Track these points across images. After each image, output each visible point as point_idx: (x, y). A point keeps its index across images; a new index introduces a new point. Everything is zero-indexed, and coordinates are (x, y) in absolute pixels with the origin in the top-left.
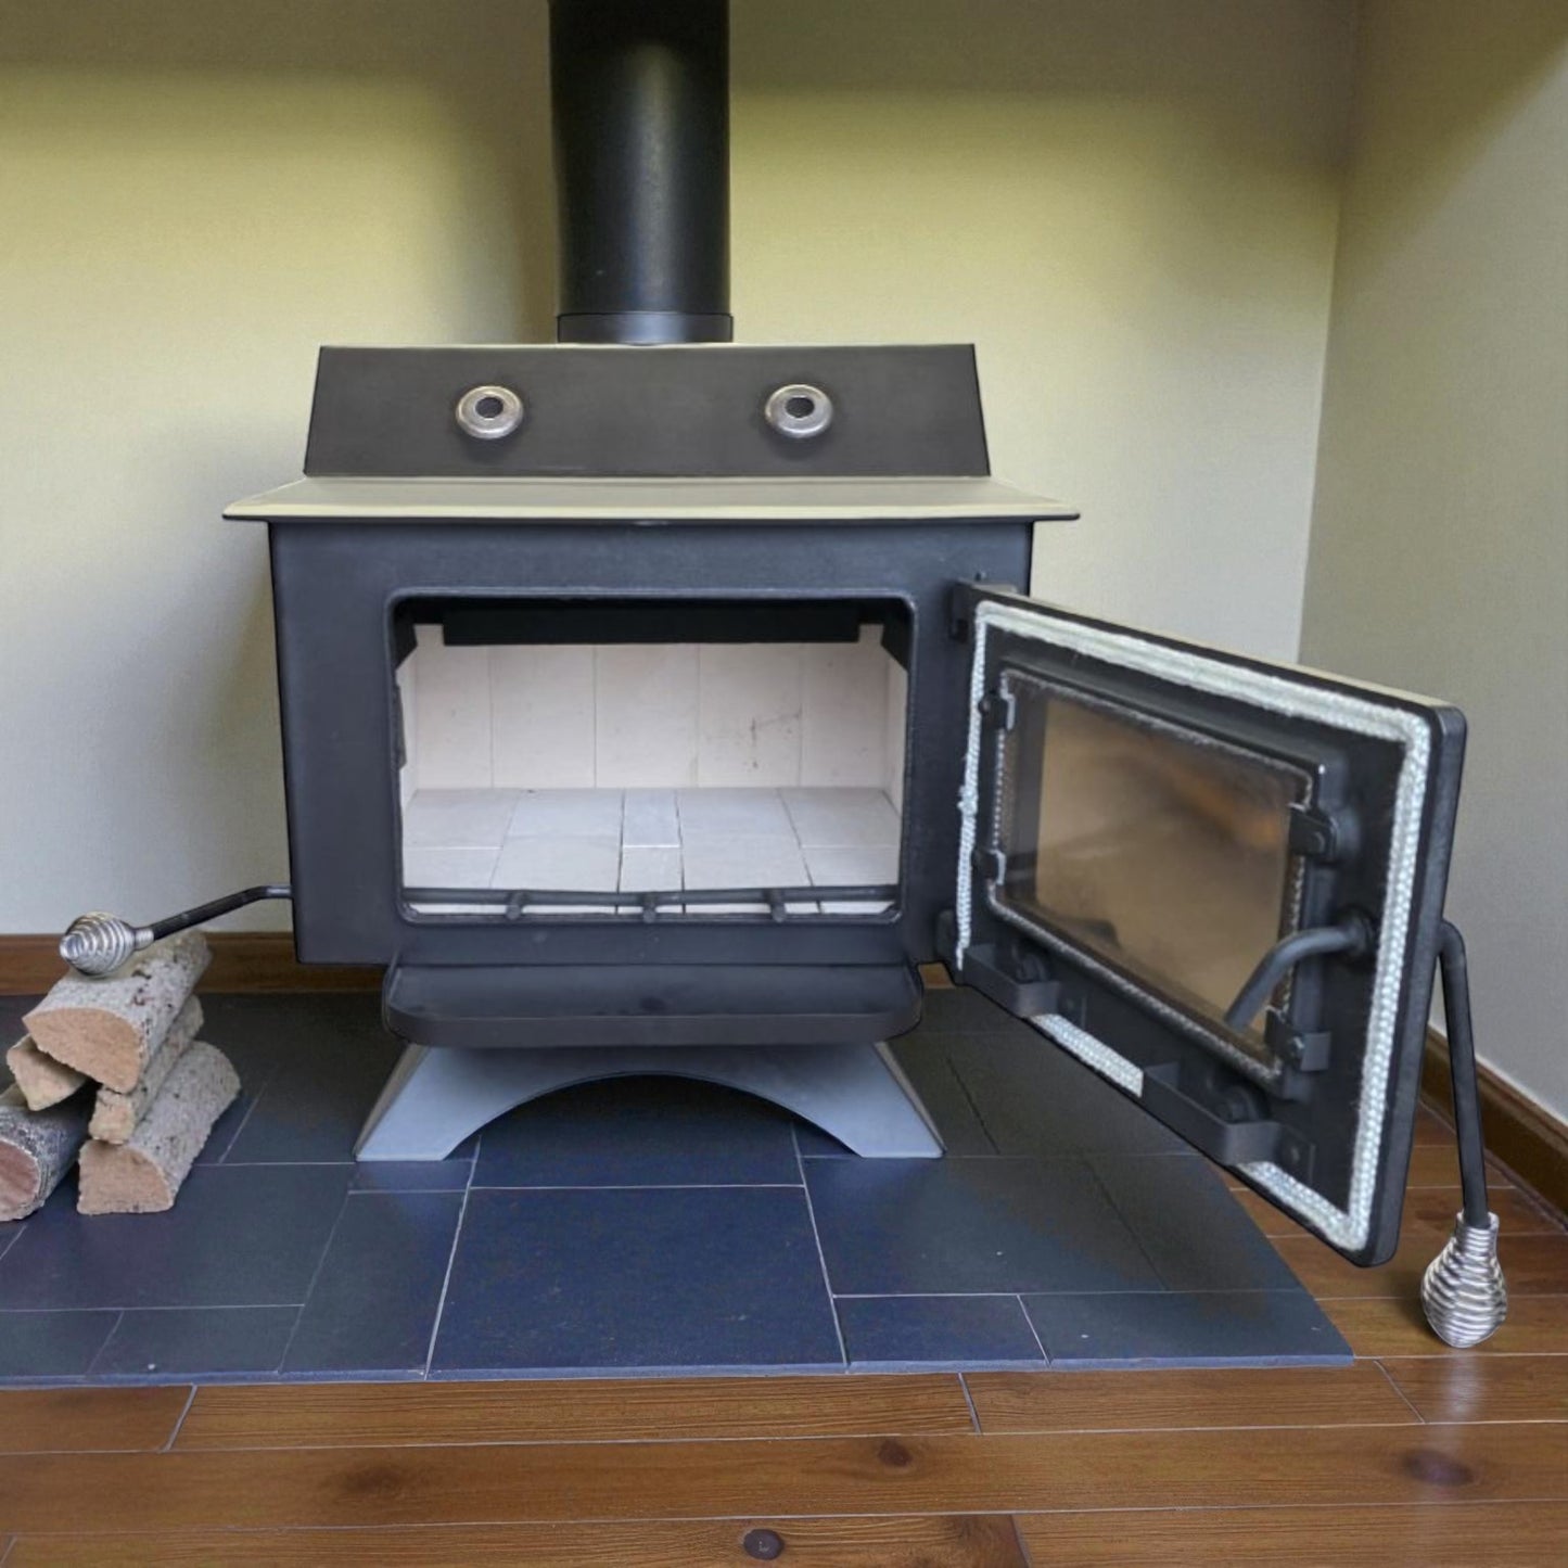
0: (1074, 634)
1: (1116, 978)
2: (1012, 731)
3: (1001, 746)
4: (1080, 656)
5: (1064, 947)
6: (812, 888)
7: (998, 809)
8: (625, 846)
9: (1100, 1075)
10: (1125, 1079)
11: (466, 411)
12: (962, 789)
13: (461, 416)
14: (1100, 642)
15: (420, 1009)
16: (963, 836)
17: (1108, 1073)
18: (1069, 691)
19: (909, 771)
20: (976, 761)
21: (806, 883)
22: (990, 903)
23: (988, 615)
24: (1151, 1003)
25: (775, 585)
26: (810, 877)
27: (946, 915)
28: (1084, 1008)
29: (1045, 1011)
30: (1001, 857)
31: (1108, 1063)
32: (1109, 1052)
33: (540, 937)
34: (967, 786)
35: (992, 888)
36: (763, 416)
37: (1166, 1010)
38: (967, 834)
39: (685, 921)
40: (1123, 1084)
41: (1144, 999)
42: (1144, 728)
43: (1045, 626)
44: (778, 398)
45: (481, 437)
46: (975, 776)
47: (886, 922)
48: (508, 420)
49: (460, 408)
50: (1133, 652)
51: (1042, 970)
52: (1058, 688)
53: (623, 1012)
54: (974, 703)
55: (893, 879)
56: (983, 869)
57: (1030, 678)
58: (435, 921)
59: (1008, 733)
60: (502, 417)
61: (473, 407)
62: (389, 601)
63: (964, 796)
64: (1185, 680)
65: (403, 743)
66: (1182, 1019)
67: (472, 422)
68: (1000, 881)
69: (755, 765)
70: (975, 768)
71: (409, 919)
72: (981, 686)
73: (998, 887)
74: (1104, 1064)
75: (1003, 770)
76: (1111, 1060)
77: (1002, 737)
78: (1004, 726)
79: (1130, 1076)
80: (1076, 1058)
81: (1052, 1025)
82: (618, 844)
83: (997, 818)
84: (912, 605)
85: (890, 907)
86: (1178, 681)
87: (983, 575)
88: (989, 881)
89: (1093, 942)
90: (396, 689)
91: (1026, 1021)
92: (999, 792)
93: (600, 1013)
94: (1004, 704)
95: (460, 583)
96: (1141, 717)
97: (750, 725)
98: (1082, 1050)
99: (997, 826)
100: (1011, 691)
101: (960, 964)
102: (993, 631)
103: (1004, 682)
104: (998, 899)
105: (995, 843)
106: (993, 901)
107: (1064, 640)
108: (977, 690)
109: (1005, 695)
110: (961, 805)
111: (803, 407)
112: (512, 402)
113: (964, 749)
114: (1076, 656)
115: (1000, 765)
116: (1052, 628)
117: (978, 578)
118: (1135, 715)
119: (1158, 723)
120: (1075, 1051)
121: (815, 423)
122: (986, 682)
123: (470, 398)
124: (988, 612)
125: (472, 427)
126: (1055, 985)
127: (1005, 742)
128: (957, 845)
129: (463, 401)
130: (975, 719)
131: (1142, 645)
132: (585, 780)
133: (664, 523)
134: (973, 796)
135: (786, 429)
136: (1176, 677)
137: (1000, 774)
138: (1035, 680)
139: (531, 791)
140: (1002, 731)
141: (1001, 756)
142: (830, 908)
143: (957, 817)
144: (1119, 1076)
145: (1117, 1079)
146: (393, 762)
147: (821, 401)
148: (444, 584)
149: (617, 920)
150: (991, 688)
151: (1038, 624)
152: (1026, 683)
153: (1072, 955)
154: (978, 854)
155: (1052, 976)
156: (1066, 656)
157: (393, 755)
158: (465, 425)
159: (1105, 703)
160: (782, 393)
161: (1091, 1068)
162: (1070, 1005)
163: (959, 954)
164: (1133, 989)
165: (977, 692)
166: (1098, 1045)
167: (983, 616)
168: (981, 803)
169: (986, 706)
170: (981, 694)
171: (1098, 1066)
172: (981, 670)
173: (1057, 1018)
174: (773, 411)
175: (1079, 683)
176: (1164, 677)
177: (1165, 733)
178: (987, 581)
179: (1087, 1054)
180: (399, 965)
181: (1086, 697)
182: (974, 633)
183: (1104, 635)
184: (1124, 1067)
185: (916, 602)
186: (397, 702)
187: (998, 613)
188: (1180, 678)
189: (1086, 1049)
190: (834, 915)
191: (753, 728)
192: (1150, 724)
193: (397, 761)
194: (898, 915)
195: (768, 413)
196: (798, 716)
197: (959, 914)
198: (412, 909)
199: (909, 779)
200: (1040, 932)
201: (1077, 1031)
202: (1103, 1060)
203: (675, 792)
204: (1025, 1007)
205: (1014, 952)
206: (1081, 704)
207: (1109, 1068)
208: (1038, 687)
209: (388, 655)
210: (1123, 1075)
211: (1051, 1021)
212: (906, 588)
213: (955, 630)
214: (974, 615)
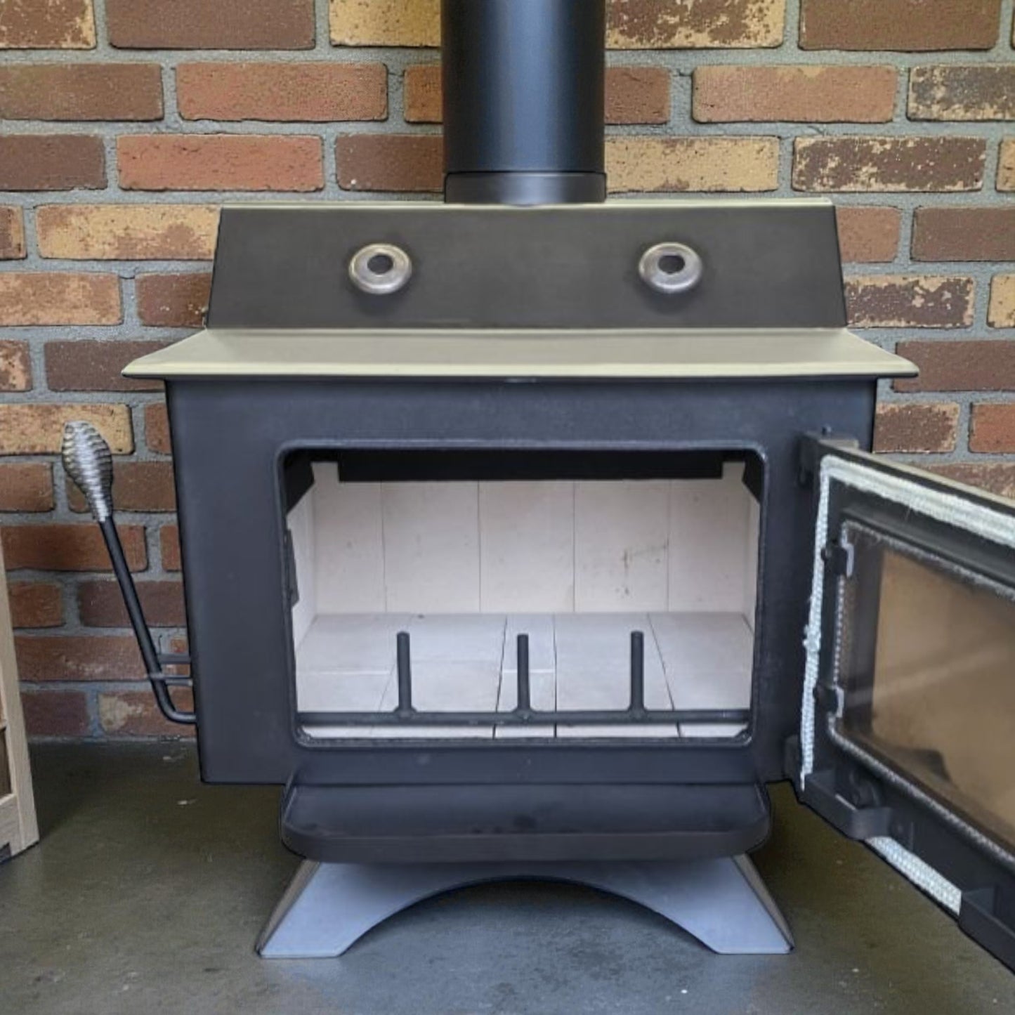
0: (907, 491)
1: (939, 808)
2: (851, 578)
3: (841, 591)
4: (912, 511)
5: (895, 777)
6: (673, 711)
7: (838, 649)
8: (504, 671)
9: (926, 893)
10: (947, 899)
11: (358, 266)
12: (806, 628)
13: (353, 272)
14: (931, 500)
15: (313, 827)
16: (807, 670)
17: (932, 892)
18: (900, 544)
19: (761, 608)
20: (819, 603)
21: (668, 707)
22: (830, 732)
23: (832, 469)
24: (970, 833)
25: (637, 438)
26: (672, 703)
27: (791, 740)
28: (912, 834)
29: (879, 834)
30: (840, 692)
31: (932, 883)
32: (933, 873)
33: (424, 759)
34: (811, 626)
35: (831, 720)
36: (637, 274)
37: (983, 840)
38: (811, 670)
39: (555, 745)
40: (945, 902)
41: (964, 828)
42: (967, 582)
43: (881, 482)
44: (651, 255)
45: (373, 292)
46: (819, 617)
47: (739, 745)
48: (397, 276)
49: (353, 265)
50: (959, 511)
51: (876, 797)
52: (891, 541)
53: (498, 830)
54: (818, 551)
55: (745, 704)
56: (824, 703)
57: (867, 530)
58: (328, 745)
59: (848, 580)
60: (392, 273)
61: (364, 264)
62: (278, 453)
63: (808, 635)
64: (1005, 539)
65: (295, 583)
66: (997, 849)
67: (364, 278)
68: (840, 714)
69: (627, 591)
70: (819, 610)
71: (305, 744)
72: (824, 534)
73: (837, 719)
74: (928, 884)
75: (842, 613)
76: (936, 881)
77: (842, 583)
78: (845, 573)
79: (951, 896)
80: (905, 877)
81: (884, 846)
82: (498, 669)
83: (837, 656)
84: (764, 456)
85: (742, 732)
86: (998, 540)
87: (829, 429)
88: (830, 714)
89: (921, 773)
90: (287, 533)
91: (863, 842)
92: (839, 633)
93: (478, 832)
94: (844, 553)
95: (344, 436)
96: (965, 572)
97: (622, 554)
98: (910, 870)
99: (836, 664)
100: (851, 540)
101: (803, 787)
102: (836, 484)
103: (844, 532)
104: (836, 730)
105: (835, 679)
106: (833, 731)
107: (897, 496)
108: (821, 539)
109: (845, 544)
110: (806, 643)
111: (673, 264)
112: (402, 260)
113: (808, 590)
114: (908, 512)
115: (840, 608)
116: (889, 486)
117: (824, 431)
118: (958, 571)
119: (980, 578)
120: (903, 870)
121: (685, 279)
122: (829, 530)
123: (360, 257)
124: (832, 466)
125: (363, 282)
126: (887, 811)
127: (845, 588)
128: (802, 679)
129: (354, 260)
130: (819, 566)
131: (966, 505)
132: (472, 607)
133: (534, 381)
134: (817, 633)
135: (659, 284)
136: (996, 536)
137: (840, 616)
138: (872, 532)
139: (421, 616)
140: (842, 577)
141: (841, 600)
142: (689, 731)
143: (802, 654)
144: (942, 895)
145: (939, 898)
146: (285, 602)
147: (691, 258)
148: (329, 437)
149: (492, 744)
150: (833, 538)
151: (876, 480)
152: (863, 535)
153: (902, 785)
154: (820, 690)
155: (885, 801)
156: (899, 511)
157: (284, 594)
158: (357, 281)
159: (932, 557)
160: (654, 251)
161: (917, 887)
162: (900, 829)
163: (802, 776)
164: (954, 818)
165: (821, 540)
166: (924, 866)
167: (828, 468)
168: (823, 641)
169: (828, 554)
170: (824, 541)
171: (924, 886)
172: (825, 519)
173: (888, 840)
174: (646, 267)
175: (910, 537)
176: (986, 535)
177: (984, 589)
178: (832, 436)
179: (914, 874)
180: (295, 784)
181: (916, 550)
182: (819, 485)
183: (933, 494)
184: (946, 888)
185: (767, 453)
186: (289, 547)
187: (839, 467)
188: (1000, 537)
189: (914, 870)
190: (691, 739)
191: (625, 558)
192: (973, 580)
193: (289, 599)
194: (750, 739)
195: (642, 269)
196: (666, 547)
197: (803, 741)
198: (305, 734)
199: (760, 617)
200: (875, 763)
201: (906, 853)
202: (928, 880)
203: (554, 617)
204: (859, 831)
205: (852, 778)
206: (912, 557)
207: (933, 888)
208: (874, 539)
209: (278, 502)
210: (945, 895)
211: (883, 842)
212: (759, 440)
213: (803, 479)
214: (819, 468)
